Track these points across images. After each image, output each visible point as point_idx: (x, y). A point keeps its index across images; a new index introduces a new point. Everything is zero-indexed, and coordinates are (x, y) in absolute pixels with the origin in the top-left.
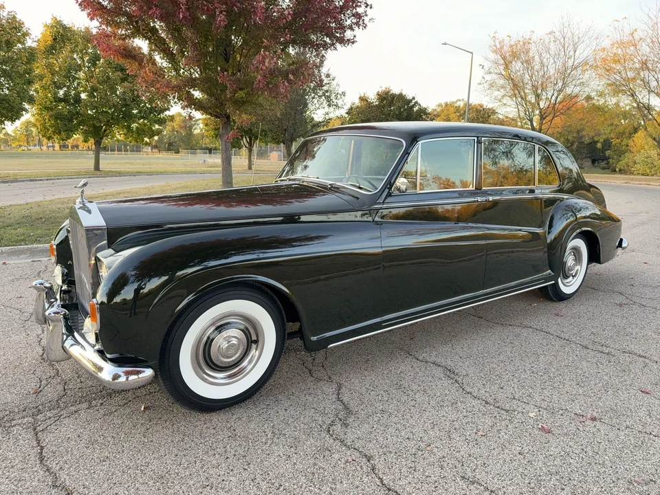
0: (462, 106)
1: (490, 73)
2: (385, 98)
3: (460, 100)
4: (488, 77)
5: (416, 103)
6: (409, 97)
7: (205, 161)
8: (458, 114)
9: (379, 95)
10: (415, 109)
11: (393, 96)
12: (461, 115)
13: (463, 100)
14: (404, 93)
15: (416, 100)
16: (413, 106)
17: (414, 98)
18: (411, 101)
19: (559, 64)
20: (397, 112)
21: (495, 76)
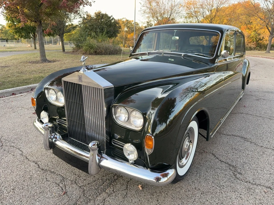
0: (125, 21)
1: (144, 6)
2: (99, 16)
3: (124, 18)
4: (143, 8)
5: (113, 18)
6: (109, 15)
7: (4, 46)
8: (124, 24)
9: (96, 14)
10: (113, 21)
11: (103, 15)
12: (125, 25)
13: (125, 18)
14: (107, 14)
15: (113, 17)
16: (112, 20)
17: (112, 16)
18: (110, 17)
19: (170, 4)
20: (105, 22)
21: (146, 8)
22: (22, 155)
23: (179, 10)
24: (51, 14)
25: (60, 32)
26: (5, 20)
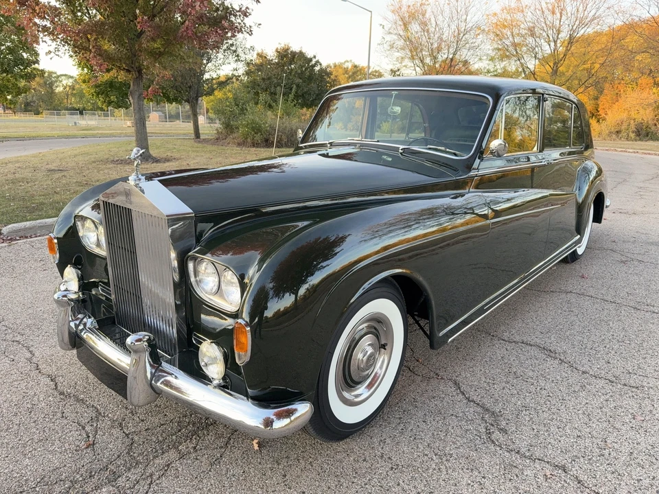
0: (350, 67)
1: (390, 33)
2: (286, 56)
3: (348, 62)
4: (388, 38)
5: (318, 62)
6: (309, 55)
7: (75, 123)
8: (347, 76)
9: (278, 52)
10: (317, 68)
11: (294, 54)
12: (350, 77)
13: (351, 61)
14: (304, 51)
15: (317, 59)
16: (315, 65)
17: (315, 57)
18: (311, 60)
19: (453, 27)
20: (299, 71)
21: (395, 37)
22: (30, 360)
23: (474, 40)
24: (161, 54)
25: (189, 93)
26: (76, 67)
